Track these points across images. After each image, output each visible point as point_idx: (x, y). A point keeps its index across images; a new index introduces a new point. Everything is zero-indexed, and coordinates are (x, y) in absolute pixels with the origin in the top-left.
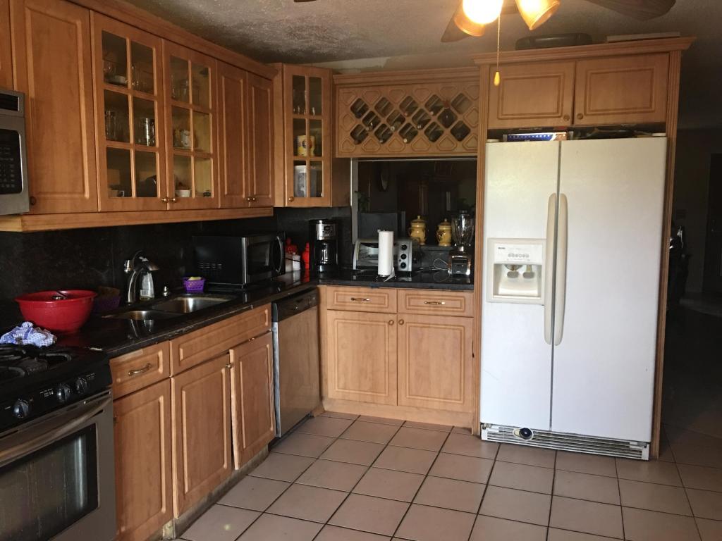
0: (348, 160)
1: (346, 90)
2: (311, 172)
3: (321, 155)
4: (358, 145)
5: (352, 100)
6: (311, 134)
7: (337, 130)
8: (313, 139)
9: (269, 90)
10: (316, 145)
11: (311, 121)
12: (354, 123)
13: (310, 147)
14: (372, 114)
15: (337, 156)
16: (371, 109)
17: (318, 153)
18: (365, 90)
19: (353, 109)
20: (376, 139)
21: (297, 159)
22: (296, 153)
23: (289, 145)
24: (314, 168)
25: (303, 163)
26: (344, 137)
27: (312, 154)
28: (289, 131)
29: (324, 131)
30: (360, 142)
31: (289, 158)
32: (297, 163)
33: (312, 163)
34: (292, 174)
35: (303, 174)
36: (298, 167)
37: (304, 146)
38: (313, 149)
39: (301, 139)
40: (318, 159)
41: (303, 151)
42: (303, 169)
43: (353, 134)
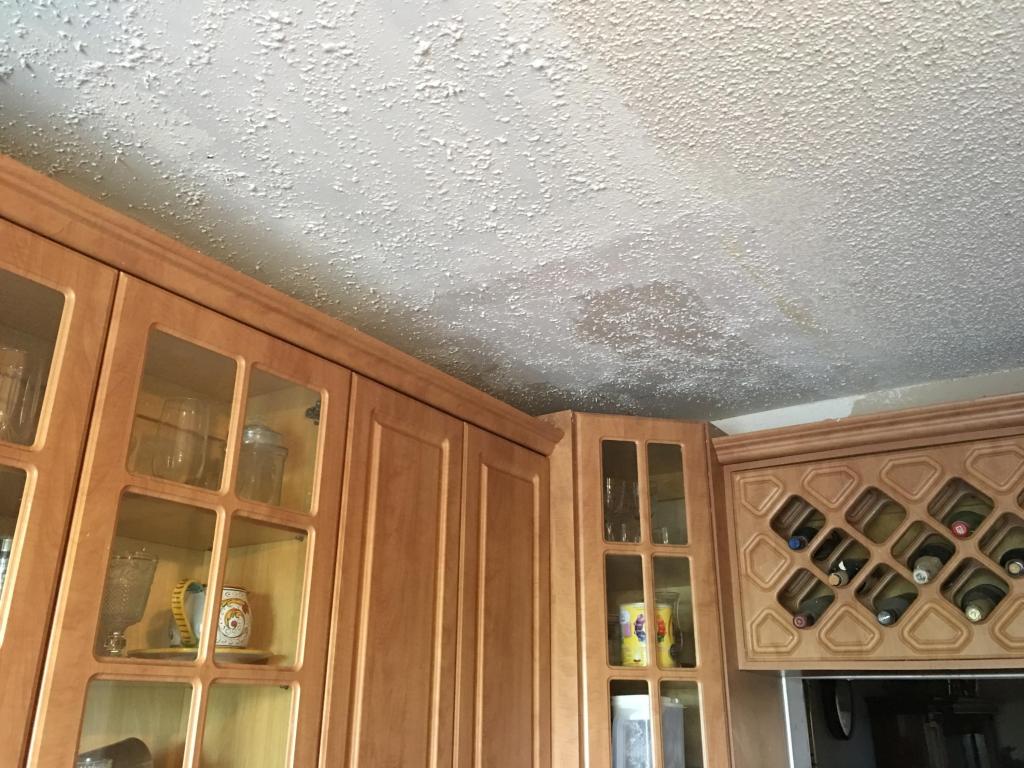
0: (776, 675)
1: (751, 477)
2: (663, 715)
3: (692, 665)
4: (804, 632)
5: (773, 501)
6: (658, 599)
7: (735, 586)
8: (664, 612)
9: (536, 480)
10: (676, 634)
11: (656, 561)
12: (783, 564)
13: (659, 637)
14: (836, 537)
15: (743, 665)
16: (835, 521)
17: (683, 655)
18: (810, 471)
19: (777, 524)
20: (863, 613)
21: (619, 674)
22: (616, 656)
23: (594, 631)
24: (674, 703)
25: (639, 688)
26: (758, 607)
27: (666, 659)
28: (594, 590)
29: (696, 591)
30: (811, 621)
31: (595, 672)
32: (619, 688)
33: (665, 688)
34: (606, 724)
35: (641, 723)
36: (623, 701)
37: (639, 634)
38: (666, 644)
39: (631, 613)
40: (684, 674)
41: (639, 651)
42: (638, 708)
43: (784, 598)
